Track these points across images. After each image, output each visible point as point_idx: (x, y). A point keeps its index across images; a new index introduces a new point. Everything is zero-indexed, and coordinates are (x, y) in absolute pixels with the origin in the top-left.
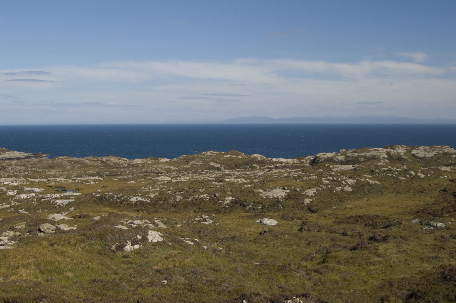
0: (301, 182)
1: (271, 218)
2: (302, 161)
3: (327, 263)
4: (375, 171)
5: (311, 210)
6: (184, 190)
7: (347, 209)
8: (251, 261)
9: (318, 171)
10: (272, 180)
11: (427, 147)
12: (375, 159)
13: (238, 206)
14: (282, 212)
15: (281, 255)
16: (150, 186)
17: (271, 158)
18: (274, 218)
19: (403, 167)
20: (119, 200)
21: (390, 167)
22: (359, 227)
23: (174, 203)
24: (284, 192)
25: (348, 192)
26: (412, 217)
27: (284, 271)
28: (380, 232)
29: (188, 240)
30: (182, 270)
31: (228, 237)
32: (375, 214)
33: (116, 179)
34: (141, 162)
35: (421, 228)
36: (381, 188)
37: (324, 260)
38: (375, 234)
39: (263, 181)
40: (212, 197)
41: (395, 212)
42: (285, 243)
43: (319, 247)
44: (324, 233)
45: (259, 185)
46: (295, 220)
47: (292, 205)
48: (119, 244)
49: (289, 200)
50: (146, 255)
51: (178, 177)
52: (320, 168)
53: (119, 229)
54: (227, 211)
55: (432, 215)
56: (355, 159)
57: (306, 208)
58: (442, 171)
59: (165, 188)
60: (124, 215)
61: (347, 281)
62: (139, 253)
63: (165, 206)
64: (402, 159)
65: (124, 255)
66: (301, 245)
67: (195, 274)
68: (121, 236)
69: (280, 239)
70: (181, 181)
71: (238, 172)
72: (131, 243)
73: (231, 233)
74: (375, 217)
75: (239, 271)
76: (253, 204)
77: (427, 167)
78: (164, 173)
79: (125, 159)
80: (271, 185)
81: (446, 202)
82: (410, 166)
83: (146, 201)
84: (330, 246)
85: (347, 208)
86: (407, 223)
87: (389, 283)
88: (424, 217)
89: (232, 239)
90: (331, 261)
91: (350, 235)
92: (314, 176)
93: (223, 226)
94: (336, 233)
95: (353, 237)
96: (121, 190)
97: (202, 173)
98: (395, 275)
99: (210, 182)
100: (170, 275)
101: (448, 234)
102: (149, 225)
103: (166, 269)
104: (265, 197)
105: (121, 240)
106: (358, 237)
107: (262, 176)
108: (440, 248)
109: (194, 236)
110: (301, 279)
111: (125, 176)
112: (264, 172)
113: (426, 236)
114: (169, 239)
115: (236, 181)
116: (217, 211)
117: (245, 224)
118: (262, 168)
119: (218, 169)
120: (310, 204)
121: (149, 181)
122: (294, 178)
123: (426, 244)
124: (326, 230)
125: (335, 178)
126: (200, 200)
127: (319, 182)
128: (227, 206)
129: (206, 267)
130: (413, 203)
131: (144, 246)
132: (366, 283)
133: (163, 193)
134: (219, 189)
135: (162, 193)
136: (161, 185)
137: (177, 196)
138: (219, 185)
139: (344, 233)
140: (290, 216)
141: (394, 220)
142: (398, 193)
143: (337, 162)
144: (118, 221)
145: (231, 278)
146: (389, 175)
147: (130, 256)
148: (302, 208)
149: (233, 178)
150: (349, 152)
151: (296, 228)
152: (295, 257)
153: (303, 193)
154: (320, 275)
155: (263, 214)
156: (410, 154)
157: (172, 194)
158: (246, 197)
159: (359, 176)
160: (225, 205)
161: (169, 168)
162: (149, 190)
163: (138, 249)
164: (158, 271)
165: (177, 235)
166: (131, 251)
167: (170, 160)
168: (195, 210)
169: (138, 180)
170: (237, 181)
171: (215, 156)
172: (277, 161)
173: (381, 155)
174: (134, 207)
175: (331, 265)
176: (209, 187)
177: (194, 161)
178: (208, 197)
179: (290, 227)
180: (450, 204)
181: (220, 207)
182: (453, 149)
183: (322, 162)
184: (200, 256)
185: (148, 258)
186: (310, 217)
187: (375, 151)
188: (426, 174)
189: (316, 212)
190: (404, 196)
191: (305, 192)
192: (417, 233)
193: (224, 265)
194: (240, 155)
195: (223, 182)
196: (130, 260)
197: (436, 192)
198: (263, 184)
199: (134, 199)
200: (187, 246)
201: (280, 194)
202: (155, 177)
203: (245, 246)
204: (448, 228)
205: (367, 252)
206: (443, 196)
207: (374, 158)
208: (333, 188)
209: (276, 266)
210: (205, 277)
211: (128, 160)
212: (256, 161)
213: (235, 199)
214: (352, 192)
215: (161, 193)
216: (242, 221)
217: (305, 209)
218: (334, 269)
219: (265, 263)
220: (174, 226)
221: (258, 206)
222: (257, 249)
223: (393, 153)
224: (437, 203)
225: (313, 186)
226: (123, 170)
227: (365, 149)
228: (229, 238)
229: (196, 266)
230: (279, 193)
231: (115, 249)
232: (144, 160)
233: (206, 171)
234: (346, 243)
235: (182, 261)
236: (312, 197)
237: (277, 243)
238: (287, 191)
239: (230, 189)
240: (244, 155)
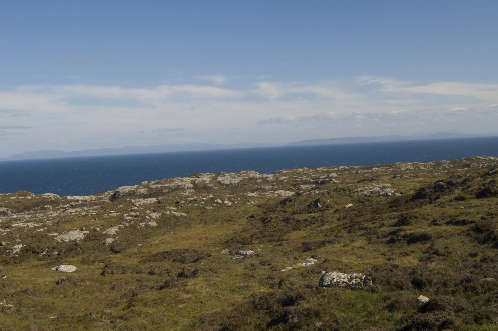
0: (101, 220)
1: (68, 264)
2: (101, 197)
3: (133, 307)
4: (180, 202)
5: (114, 250)
7: (153, 246)
8: (46, 315)
9: (119, 207)
10: (68, 221)
11: (233, 173)
12: (180, 189)
13: (30, 254)
14: (81, 256)
15: (82, 305)
17: (65, 197)
18: (72, 263)
19: (209, 195)
21: (195, 197)
22: (167, 264)
24: (82, 233)
25: (153, 227)
26: (221, 248)
27: (85, 322)
28: (189, 267)
31: (19, 292)
32: (184, 248)
35: (231, 258)
36: (187, 219)
37: (130, 304)
38: (183, 270)
39: (57, 223)
41: (204, 244)
42: (87, 290)
43: (125, 291)
44: (130, 274)
45: (53, 228)
46: (97, 263)
47: (92, 247)
49: (89, 242)
52: (121, 204)
54: (18, 261)
55: (241, 243)
56: (159, 190)
57: (108, 249)
58: (249, 196)
61: (156, 323)
64: (208, 187)
66: (104, 290)
69: (81, 286)
71: (28, 215)
73: (23, 286)
74: (183, 251)
75: (32, 329)
76: (47, 250)
77: (233, 194)
80: (67, 226)
81: (255, 228)
82: (216, 194)
84: (136, 287)
85: (153, 244)
86: (217, 254)
87: (201, 319)
88: (233, 247)
89: (24, 293)
90: (137, 304)
91: (157, 273)
92: (115, 212)
93: (12, 279)
94: (143, 273)
95: (160, 275)
98: (206, 310)
101: (258, 262)
104: (61, 240)
106: (166, 275)
107: (56, 217)
108: (250, 276)
110: (104, 328)
112: (58, 212)
113: (236, 266)
115: (26, 226)
116: (4, 263)
117: (39, 274)
118: (56, 208)
119: (4, 213)
120: (112, 244)
122: (93, 217)
123: (236, 274)
124: (132, 271)
125: (138, 213)
127: (121, 219)
128: (17, 256)
130: (222, 233)
132: (176, 323)
134: (6, 236)
138: (6, 232)
139: (151, 272)
140: (91, 259)
141: (203, 253)
142: (206, 223)
143: (139, 195)
146: (195, 205)
148: (104, 249)
149: (22, 222)
150: (152, 183)
151: (98, 272)
152: (98, 304)
153: (104, 233)
154: (125, 321)
155: (60, 260)
156: (215, 181)
158: (39, 243)
159: (163, 208)
160: (14, 254)
172: (73, 199)
173: (186, 185)
175: (137, 309)
179: (91, 272)
180: (258, 231)
181: (8, 258)
182: (258, 174)
183: (123, 196)
186: (114, 258)
187: (179, 181)
188: (233, 202)
189: (120, 252)
190: (212, 226)
191: (106, 231)
192: (227, 264)
193: (14, 324)
194: (29, 196)
195: (10, 228)
197: (244, 219)
198: (57, 226)
201: (78, 236)
203: (40, 299)
204: (258, 255)
205: (175, 289)
206: (252, 222)
207: (178, 188)
208: (137, 224)
209: (75, 317)
212: (48, 201)
213: (25, 246)
214: (157, 227)
216: (36, 270)
217: (108, 251)
218: (141, 313)
219: (63, 316)
221: (54, 252)
222: (54, 301)
223: (198, 182)
224: (246, 230)
225: (114, 224)
227: (169, 179)
230: (76, 235)
234: (154, 283)
236: (114, 236)
237: (77, 292)
238: (86, 232)
239: (19, 236)
240: (34, 196)
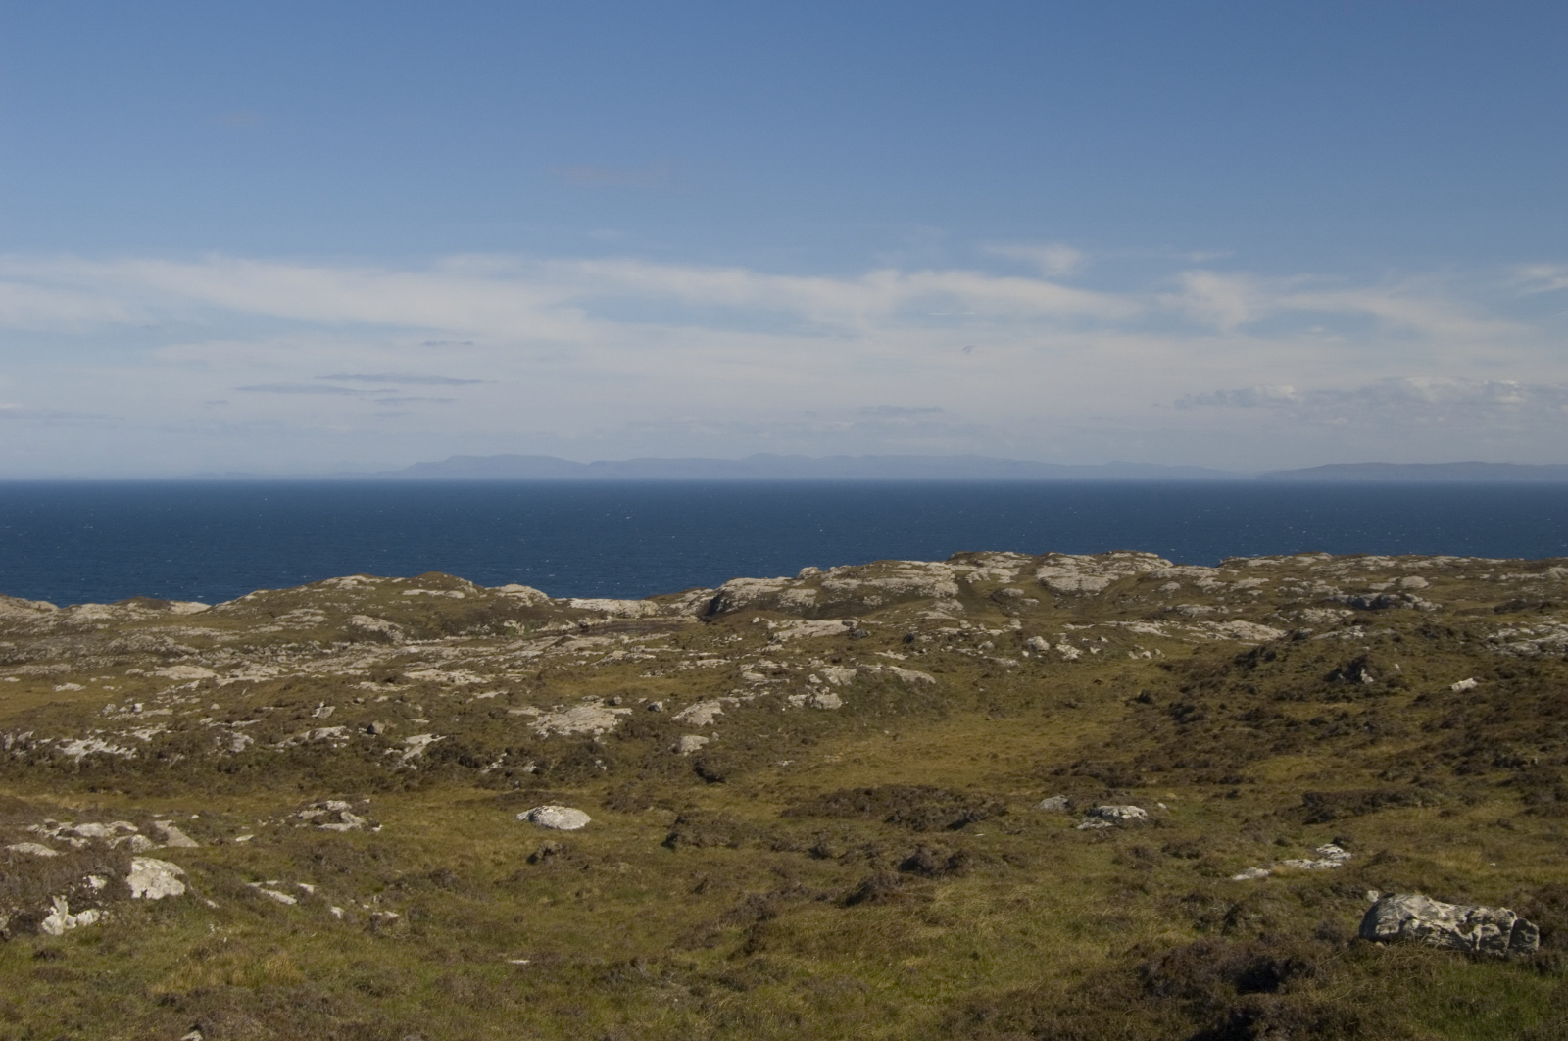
0: (670, 678)
1: (567, 806)
2: (673, 606)
3: (760, 951)
4: (916, 638)
5: (704, 772)
6: (261, 711)
7: (827, 769)
8: (499, 954)
9: (728, 640)
10: (571, 674)
11: (1087, 558)
12: (918, 598)
13: (452, 766)
14: (605, 785)
15: (603, 932)
16: (135, 701)
17: (564, 599)
18: (576, 803)
19: (1009, 623)
20: (23, 753)
21: (966, 625)
22: (867, 830)
23: (224, 758)
24: (612, 713)
25: (828, 710)
26: (1039, 791)
27: (615, 983)
28: (937, 844)
29: (275, 888)
30: (256, 993)
31: (417, 875)
32: (921, 781)
33: (11, 676)
34: (105, 616)
35: (1072, 827)
36: (937, 694)
37: (751, 941)
38: (920, 851)
39: (539, 678)
40: (360, 736)
41: (985, 774)
42: (619, 888)
43: (734, 900)
44: (751, 851)
45: (525, 693)
46: (651, 808)
47: (639, 757)
48: (23, 910)
49: (630, 742)
50: (122, 947)
51: (237, 666)
52: (735, 632)
53: (21, 854)
54: (416, 784)
55: (1104, 780)
56: (853, 597)
57: (688, 768)
58: (1136, 634)
59: (192, 707)
60: (42, 804)
61: (831, 1009)
62: (98, 939)
63: (192, 771)
64: (1007, 596)
65: (40, 948)
66: (672, 893)
67: (300, 1005)
68: (29, 880)
69: (602, 874)
70: (250, 683)
71: (452, 649)
72: (66, 903)
73: (429, 861)
74: (918, 792)
75: (459, 991)
76: (503, 758)
77: (1086, 624)
78: (187, 653)
79: (45, 604)
80: (569, 690)
81: (1151, 736)
82: (1032, 621)
83: (122, 755)
84: (771, 894)
85: (828, 764)
86: (1025, 810)
87: (971, 1009)
88: (1080, 790)
89: (433, 881)
90: (774, 944)
91: (836, 855)
92: (715, 657)
93: (400, 835)
94: (792, 850)
95: (846, 862)
96: (29, 718)
97: (325, 651)
98: (987, 983)
99: (354, 683)
100: (213, 1013)
101: (1158, 843)
102: (135, 839)
103: (197, 994)
104: (548, 731)
105: (29, 894)
106: (864, 862)
107: (536, 659)
108: (1134, 888)
109: (299, 874)
110: (673, 1009)
111: (46, 667)
112: (542, 645)
113: (1087, 851)
114: (208, 888)
115: (445, 679)
116: (377, 786)
117: (478, 829)
118: (535, 632)
119: (382, 638)
120: (701, 754)
121: (133, 683)
122: (647, 666)
123: (1087, 879)
124: (758, 840)
125: (784, 665)
126: (318, 748)
127: (731, 678)
128: (415, 768)
129: (341, 982)
130: (1044, 743)
131: (115, 913)
132: (893, 1014)
133: (184, 723)
134: (384, 706)
135: (179, 726)
136: (176, 697)
137: (236, 735)
138: (386, 694)
139: (816, 848)
140: (634, 795)
141: (984, 802)
142: (995, 709)
143: (791, 609)
144: (20, 829)
145: (429, 1017)
146: (964, 651)
147: (63, 950)
148: (676, 768)
149: (435, 668)
150: (832, 574)
151: (655, 837)
152: (651, 935)
153: (678, 717)
154: (737, 994)
155: (541, 790)
156: (1031, 580)
157: (217, 729)
158: (481, 735)
159: (864, 655)
160: (407, 762)
161: (205, 637)
162: (133, 715)
163: (95, 925)
164: (166, 1001)
165: (235, 873)
166: (68, 935)
167: (208, 606)
168: (301, 782)
169: (93, 680)
170: (449, 679)
171: (371, 592)
172: (588, 607)
173: (937, 585)
174: (80, 775)
175: (774, 957)
176: (351, 701)
177: (297, 612)
178: (347, 737)
179: (634, 834)
180: (1161, 745)
181: (389, 771)
182: (1170, 563)
183: (741, 609)
184: (320, 944)
185: (131, 955)
186: (703, 797)
187: (916, 572)
188: (1085, 647)
189: (721, 780)
190: (1013, 721)
191: (683, 714)
192: (1058, 843)
193: (405, 972)
194: (458, 590)
195: (399, 683)
196: (64, 964)
197: (1116, 705)
198: (538, 687)
199: (77, 749)
200: (271, 909)
201: (598, 721)
202: (157, 668)
203: (478, 902)
204: (1158, 824)
205: (893, 910)
206: (1141, 717)
207: (913, 595)
208: (779, 698)
209: (588, 968)
210: (339, 1014)
211: (54, 608)
212: (513, 609)
213: (440, 742)
214: (842, 711)
215: (176, 723)
216: (469, 815)
217: (685, 772)
218: (784, 973)
219: (548, 960)
220: (226, 839)
221: (524, 765)
222: (519, 913)
223: (977, 578)
224: (1121, 740)
225: (709, 692)
226: (35, 645)
227: (884, 565)
228: (422, 878)
229: (304, 978)
230: (594, 718)
231: (7, 930)
232: (114, 607)
233: (339, 647)
234: (826, 884)
235: (255, 961)
236: (707, 730)
237: (590, 891)
238: (623, 711)
239: (424, 707)
240: (472, 590)
